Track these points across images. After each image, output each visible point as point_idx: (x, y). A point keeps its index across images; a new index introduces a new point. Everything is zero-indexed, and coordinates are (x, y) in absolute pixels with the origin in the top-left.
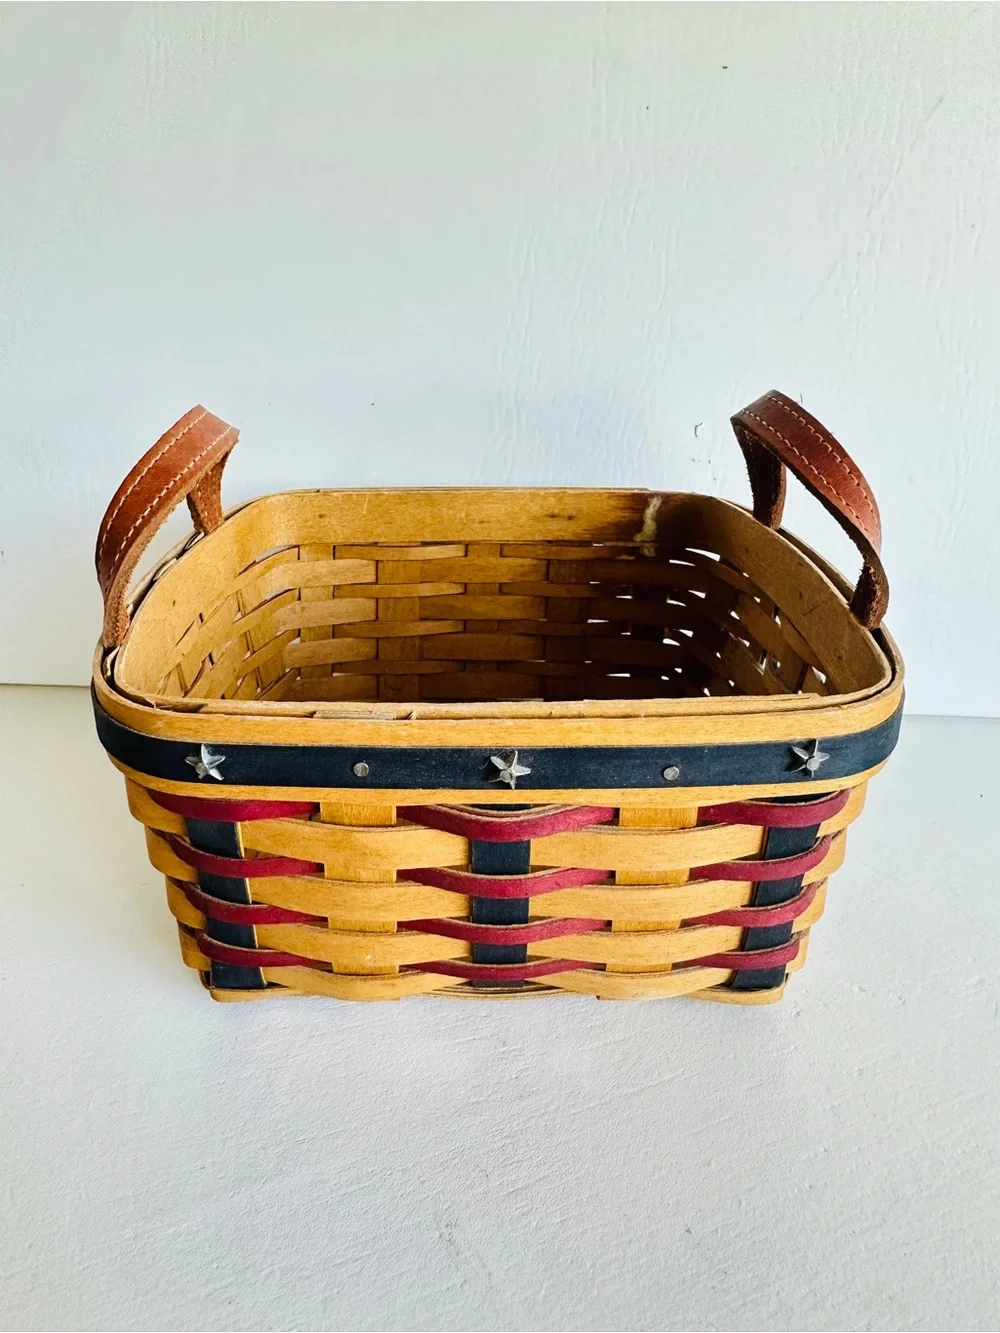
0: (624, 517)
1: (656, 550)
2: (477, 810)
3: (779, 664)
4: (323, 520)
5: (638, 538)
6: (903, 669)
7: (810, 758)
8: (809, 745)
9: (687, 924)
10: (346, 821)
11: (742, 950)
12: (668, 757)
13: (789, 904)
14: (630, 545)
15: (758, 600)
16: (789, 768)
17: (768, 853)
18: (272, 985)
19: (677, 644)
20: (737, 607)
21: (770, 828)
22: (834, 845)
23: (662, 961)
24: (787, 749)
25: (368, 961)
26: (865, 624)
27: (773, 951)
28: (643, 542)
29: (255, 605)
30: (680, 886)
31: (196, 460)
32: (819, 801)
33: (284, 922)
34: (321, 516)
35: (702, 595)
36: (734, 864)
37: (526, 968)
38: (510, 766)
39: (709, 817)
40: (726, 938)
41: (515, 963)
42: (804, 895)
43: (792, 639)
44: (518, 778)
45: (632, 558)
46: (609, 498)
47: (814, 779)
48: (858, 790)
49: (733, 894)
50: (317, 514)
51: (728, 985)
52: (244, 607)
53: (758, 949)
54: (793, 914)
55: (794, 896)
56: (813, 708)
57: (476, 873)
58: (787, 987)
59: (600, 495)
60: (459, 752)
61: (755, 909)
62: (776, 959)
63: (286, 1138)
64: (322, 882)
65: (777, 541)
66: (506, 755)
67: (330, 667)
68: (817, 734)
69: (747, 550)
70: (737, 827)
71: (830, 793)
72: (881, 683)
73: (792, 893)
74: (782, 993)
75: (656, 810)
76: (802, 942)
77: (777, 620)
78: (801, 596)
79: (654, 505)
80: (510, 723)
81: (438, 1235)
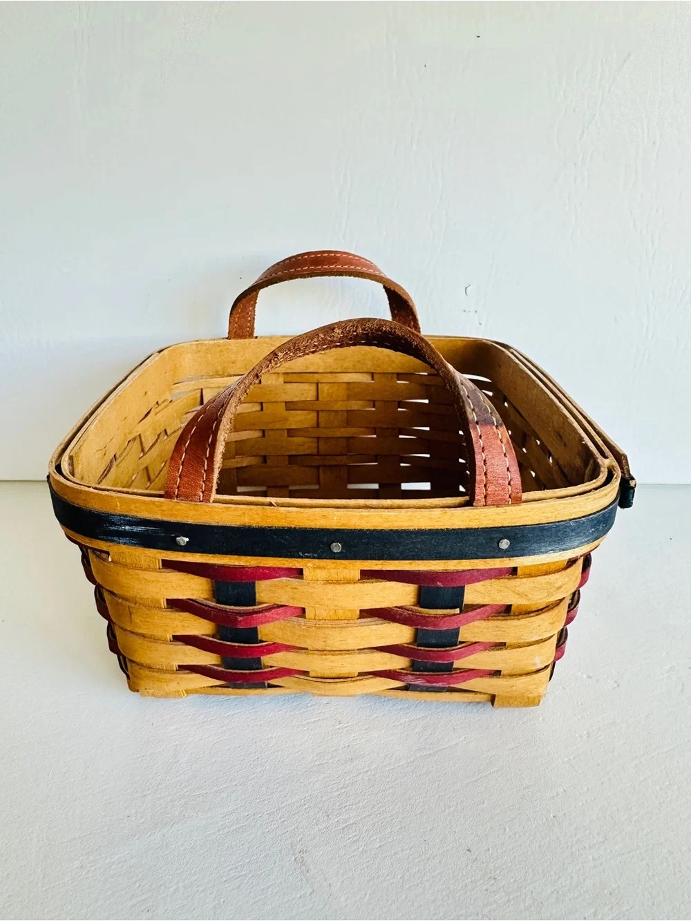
63: (187, 793)
81: (294, 859)
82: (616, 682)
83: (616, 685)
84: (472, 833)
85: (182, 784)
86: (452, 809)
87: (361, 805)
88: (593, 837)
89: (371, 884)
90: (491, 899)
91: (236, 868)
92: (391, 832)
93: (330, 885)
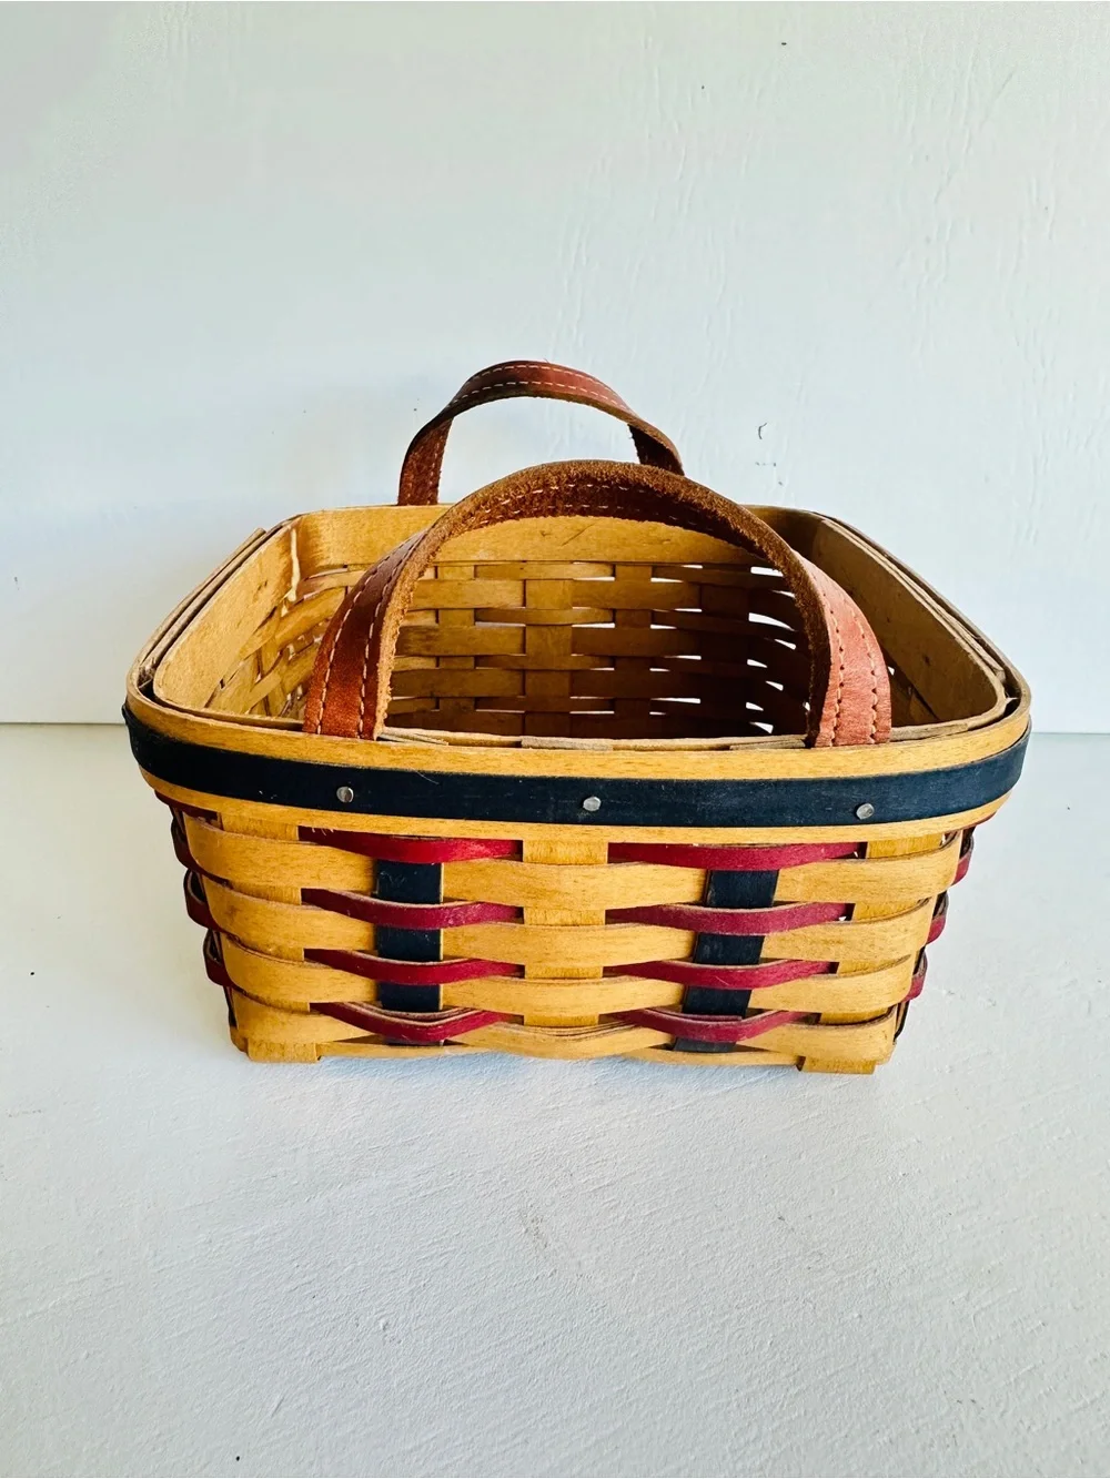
63: (360, 1147)
81: (524, 1230)
82: (990, 1000)
83: (990, 1004)
84: (786, 1196)
85: (350, 1134)
86: (753, 1166)
87: (619, 1161)
88: (962, 1200)
89: (640, 1262)
90: (815, 1280)
91: (440, 1242)
92: (666, 1195)
93: (580, 1263)
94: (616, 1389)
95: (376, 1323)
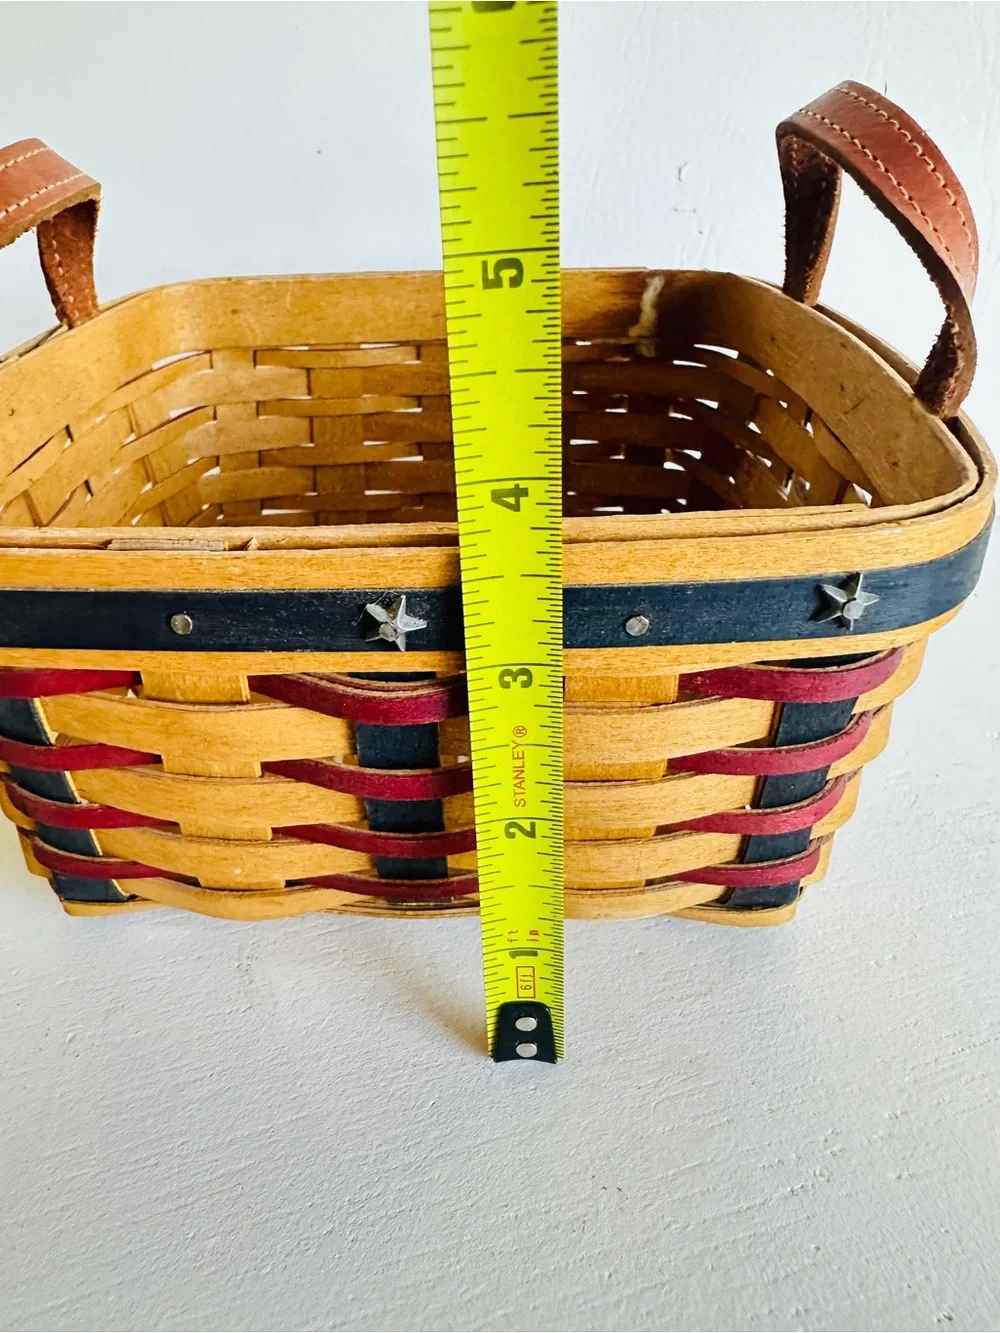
0: (615, 304)
1: (658, 348)
2: (356, 681)
3: (808, 486)
4: (236, 316)
5: (634, 332)
6: (994, 469)
7: (849, 601)
8: (848, 582)
9: (664, 831)
10: (180, 698)
11: (741, 862)
12: (631, 602)
13: (808, 805)
14: (625, 342)
15: (785, 405)
16: (816, 616)
17: (780, 735)
18: (133, 898)
19: (681, 468)
20: (757, 419)
21: (784, 704)
22: (874, 725)
23: (632, 878)
24: (816, 587)
25: (237, 875)
26: (935, 412)
27: (783, 864)
28: (640, 337)
29: (155, 423)
30: (653, 783)
31: (10, 209)
32: (858, 664)
33: (125, 826)
34: (235, 312)
35: (714, 405)
36: (728, 752)
37: (449, 884)
38: (394, 618)
39: (694, 688)
40: (720, 848)
41: (433, 878)
42: (829, 791)
43: (827, 449)
44: (409, 635)
45: (626, 360)
46: (596, 279)
47: (855, 633)
48: (915, 648)
49: (731, 792)
50: (230, 309)
51: (722, 902)
52: (138, 425)
53: (762, 861)
54: (813, 818)
55: (816, 793)
56: (857, 526)
57: (366, 766)
58: (802, 905)
59: (586, 275)
60: (319, 597)
61: (760, 811)
62: (785, 875)
64: (158, 777)
65: (814, 319)
66: (389, 601)
67: (259, 503)
68: (862, 565)
69: (773, 339)
70: (736, 702)
71: (877, 653)
72: (960, 489)
73: (815, 790)
74: (794, 912)
75: (617, 679)
76: (823, 848)
77: (809, 427)
78: (842, 388)
79: (655, 287)
80: (392, 552)
81: (236, 965)
89: (335, 1009)
93: (276, 1003)
94: (262, 1127)
95: (64, 1036)
